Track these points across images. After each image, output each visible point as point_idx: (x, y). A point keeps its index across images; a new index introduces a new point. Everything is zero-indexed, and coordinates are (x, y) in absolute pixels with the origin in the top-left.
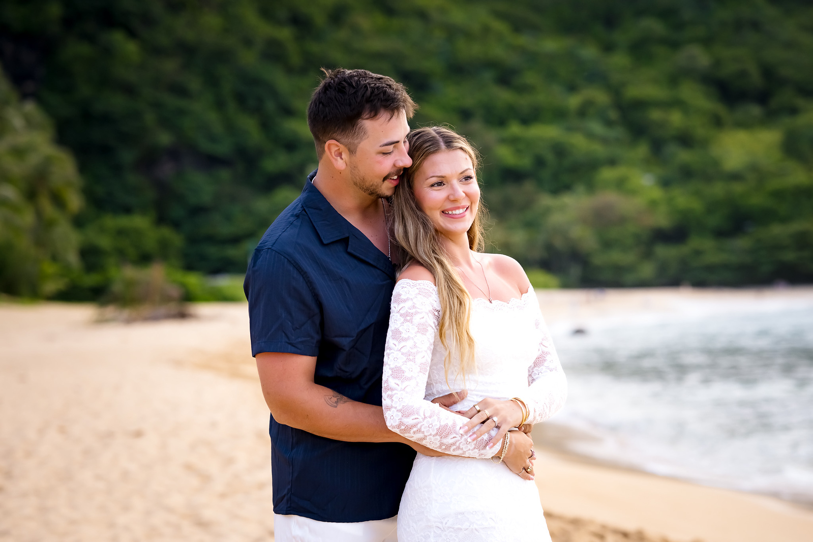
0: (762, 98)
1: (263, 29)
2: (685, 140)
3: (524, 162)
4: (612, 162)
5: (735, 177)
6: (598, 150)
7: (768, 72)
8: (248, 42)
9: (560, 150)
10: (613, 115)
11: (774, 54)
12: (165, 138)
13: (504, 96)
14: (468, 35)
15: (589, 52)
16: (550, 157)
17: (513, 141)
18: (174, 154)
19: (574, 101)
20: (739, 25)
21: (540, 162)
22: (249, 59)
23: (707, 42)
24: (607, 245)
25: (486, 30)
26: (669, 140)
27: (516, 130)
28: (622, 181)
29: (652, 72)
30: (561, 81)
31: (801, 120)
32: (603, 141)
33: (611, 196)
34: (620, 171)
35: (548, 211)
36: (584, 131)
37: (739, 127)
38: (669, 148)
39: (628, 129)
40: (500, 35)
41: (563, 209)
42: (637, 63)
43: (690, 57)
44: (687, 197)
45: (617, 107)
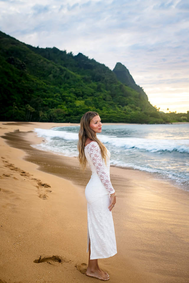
0: (82, 96)
1: (8, 82)
2: (71, 102)
3: (47, 103)
4: (60, 104)
5: (78, 107)
6: (58, 102)
7: (83, 92)
8: (6, 84)
9: (52, 102)
10: (61, 97)
11: (84, 90)
13: (45, 94)
14: (40, 85)
15: (57, 88)
16: (51, 103)
17: (46, 100)
19: (55, 95)
20: (79, 85)
21: (49, 104)
23: (74, 88)
24: (59, 116)
25: (42, 84)
26: (68, 101)
27: (46, 99)
28: (61, 107)
29: (66, 92)
30: (53, 92)
31: (87, 99)
32: (59, 101)
33: (60, 109)
34: (61, 106)
35: (50, 111)
36: (56, 99)
37: (79, 100)
38: (68, 103)
39: (62, 100)
40: (44, 85)
41: (53, 111)
42: (64, 90)
43: (72, 90)
44: (71, 110)
45: (61, 96)
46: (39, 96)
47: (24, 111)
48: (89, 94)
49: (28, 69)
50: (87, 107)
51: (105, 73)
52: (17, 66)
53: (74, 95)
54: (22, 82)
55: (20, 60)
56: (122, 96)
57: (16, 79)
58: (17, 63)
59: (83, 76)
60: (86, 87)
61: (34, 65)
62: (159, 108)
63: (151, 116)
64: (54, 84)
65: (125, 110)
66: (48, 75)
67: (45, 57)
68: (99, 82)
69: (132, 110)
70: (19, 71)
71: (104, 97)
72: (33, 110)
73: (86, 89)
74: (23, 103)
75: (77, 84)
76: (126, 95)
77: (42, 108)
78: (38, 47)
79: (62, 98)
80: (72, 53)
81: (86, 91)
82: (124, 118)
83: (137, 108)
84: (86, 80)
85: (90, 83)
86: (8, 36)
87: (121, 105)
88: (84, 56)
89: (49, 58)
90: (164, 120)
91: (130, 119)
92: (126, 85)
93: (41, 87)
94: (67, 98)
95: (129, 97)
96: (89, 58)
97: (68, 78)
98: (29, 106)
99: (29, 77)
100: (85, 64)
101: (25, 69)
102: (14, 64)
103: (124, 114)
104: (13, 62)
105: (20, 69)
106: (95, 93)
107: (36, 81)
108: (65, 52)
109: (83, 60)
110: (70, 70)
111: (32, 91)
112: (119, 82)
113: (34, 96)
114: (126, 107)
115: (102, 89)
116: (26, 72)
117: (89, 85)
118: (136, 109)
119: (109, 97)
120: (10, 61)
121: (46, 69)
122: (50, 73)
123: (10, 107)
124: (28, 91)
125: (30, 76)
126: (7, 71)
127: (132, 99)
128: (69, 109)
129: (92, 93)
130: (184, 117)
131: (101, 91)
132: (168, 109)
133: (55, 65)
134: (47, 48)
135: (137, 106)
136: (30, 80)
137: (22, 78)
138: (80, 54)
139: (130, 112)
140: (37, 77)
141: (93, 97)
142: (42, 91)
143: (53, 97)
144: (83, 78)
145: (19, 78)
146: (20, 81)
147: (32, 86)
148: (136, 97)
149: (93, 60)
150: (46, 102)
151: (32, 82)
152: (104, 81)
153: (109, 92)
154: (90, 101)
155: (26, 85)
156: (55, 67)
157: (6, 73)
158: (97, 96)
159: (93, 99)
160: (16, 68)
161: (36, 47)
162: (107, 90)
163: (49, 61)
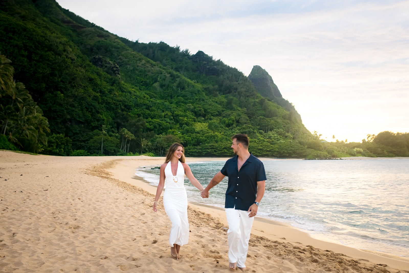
0: (204, 116)
1: (94, 93)
2: (187, 124)
3: (152, 127)
4: (171, 128)
5: (198, 133)
6: (168, 125)
7: (205, 110)
8: (90, 96)
9: (160, 125)
11: (207, 107)
12: (69, 117)
13: (148, 112)
14: (140, 98)
15: (167, 103)
16: (157, 126)
17: (150, 122)
18: (70, 120)
19: (163, 114)
20: (200, 100)
21: (155, 127)
22: (89, 99)
23: (192, 103)
25: (144, 97)
26: (184, 124)
27: (150, 119)
28: (173, 132)
29: (181, 109)
30: (161, 109)
31: (212, 121)
32: (169, 123)
33: (171, 135)
34: (173, 130)
35: (157, 138)
36: (165, 121)
37: (199, 122)
38: (184, 126)
39: (175, 121)
40: (147, 98)
41: (160, 138)
42: (177, 107)
43: (189, 106)
44: (188, 137)
45: (172, 116)
46: (139, 115)
47: (117, 137)
48: (214, 113)
49: (123, 74)
50: (211, 133)
51: (237, 82)
52: (106, 69)
53: (193, 115)
54: (115, 94)
55: (111, 61)
56: (264, 116)
57: (105, 90)
58: (106, 65)
59: (205, 86)
60: (210, 103)
61: (132, 68)
62: (320, 135)
63: (308, 148)
64: (162, 98)
65: (270, 138)
66: (153, 83)
67: (147, 56)
68: (228, 94)
69: (280, 137)
70: (109, 76)
71: (238, 118)
72: (132, 136)
73: (210, 105)
74: (116, 125)
75: (196, 97)
76: (270, 115)
77: (145, 134)
78: (137, 41)
79: (174, 118)
80: (188, 52)
81: (209, 109)
82: (268, 150)
83: (287, 134)
84: (209, 92)
85: (216, 96)
86: (93, 25)
87: (263, 131)
88: (207, 55)
89: (153, 58)
90: (329, 153)
91: (278, 151)
92: (269, 100)
93: (142, 101)
94: (180, 118)
95: (275, 118)
96: (213, 59)
97: (183, 88)
98: (126, 131)
99: (125, 87)
100: (208, 67)
101: (119, 74)
102: (102, 66)
103: (269, 144)
104: (100, 63)
105: (111, 75)
106: (223, 111)
107: (134, 92)
108: (178, 49)
109: (205, 62)
110: (185, 76)
111: (128, 108)
112: (259, 95)
113: (132, 115)
114: (270, 133)
115: (234, 106)
116: (119, 79)
117: (214, 100)
118: (286, 137)
119: (244, 117)
120: (96, 62)
121: (150, 74)
122: (156, 81)
123: (96, 131)
124: (123, 107)
125: (126, 84)
126: (92, 76)
127: (279, 120)
128: (185, 135)
129: (218, 112)
130: (359, 149)
131: (232, 109)
132: (334, 137)
133: (164, 69)
134: (150, 43)
135: (288, 132)
136: (125, 90)
137: (114, 88)
138: (200, 54)
139: (278, 141)
140: (136, 86)
141: (221, 118)
142: (144, 107)
143: (160, 117)
144: (206, 89)
145: (109, 88)
146: (110, 92)
147: (128, 100)
148: (284, 117)
149: (219, 63)
150: (150, 125)
151: (129, 94)
152: (237, 93)
153: (245, 109)
154: (216, 124)
155: (120, 98)
156: (164, 71)
157: (91, 80)
158: (227, 116)
159: (221, 120)
160: (105, 73)
161: (135, 41)
162: (241, 107)
163: (154, 63)
